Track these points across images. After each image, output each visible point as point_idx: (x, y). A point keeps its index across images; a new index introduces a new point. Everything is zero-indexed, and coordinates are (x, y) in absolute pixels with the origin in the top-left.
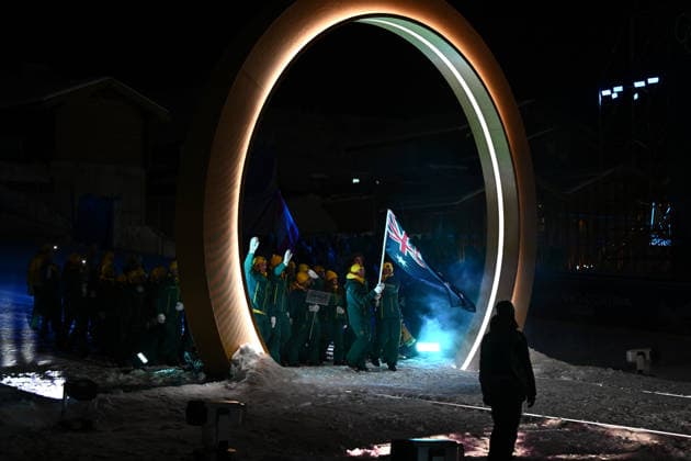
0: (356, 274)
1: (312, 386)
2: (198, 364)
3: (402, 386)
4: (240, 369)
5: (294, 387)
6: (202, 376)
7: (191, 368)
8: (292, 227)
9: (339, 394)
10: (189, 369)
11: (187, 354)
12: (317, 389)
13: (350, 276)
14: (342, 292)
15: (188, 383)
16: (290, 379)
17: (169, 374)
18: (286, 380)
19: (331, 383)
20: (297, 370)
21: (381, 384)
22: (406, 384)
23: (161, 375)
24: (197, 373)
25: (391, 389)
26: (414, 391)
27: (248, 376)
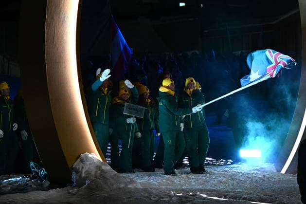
0: (167, 87)
1: (145, 190)
2: (42, 173)
3: (228, 189)
4: (80, 176)
5: (130, 192)
6: (47, 183)
7: (37, 176)
8: (125, 47)
9: (171, 197)
10: (34, 178)
11: (32, 164)
12: (150, 193)
13: (162, 90)
14: (155, 104)
15: (34, 190)
16: (126, 185)
17: (17, 182)
18: (122, 186)
19: (163, 187)
20: (132, 176)
21: (209, 188)
22: (231, 187)
23: (10, 183)
24: (42, 181)
25: (217, 191)
26: (239, 192)
27: (87, 182)
